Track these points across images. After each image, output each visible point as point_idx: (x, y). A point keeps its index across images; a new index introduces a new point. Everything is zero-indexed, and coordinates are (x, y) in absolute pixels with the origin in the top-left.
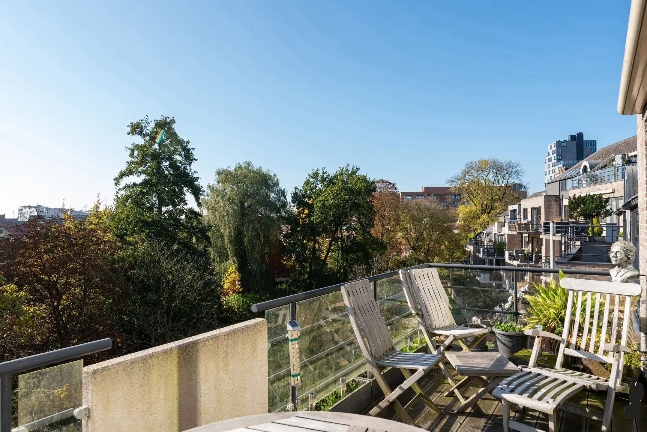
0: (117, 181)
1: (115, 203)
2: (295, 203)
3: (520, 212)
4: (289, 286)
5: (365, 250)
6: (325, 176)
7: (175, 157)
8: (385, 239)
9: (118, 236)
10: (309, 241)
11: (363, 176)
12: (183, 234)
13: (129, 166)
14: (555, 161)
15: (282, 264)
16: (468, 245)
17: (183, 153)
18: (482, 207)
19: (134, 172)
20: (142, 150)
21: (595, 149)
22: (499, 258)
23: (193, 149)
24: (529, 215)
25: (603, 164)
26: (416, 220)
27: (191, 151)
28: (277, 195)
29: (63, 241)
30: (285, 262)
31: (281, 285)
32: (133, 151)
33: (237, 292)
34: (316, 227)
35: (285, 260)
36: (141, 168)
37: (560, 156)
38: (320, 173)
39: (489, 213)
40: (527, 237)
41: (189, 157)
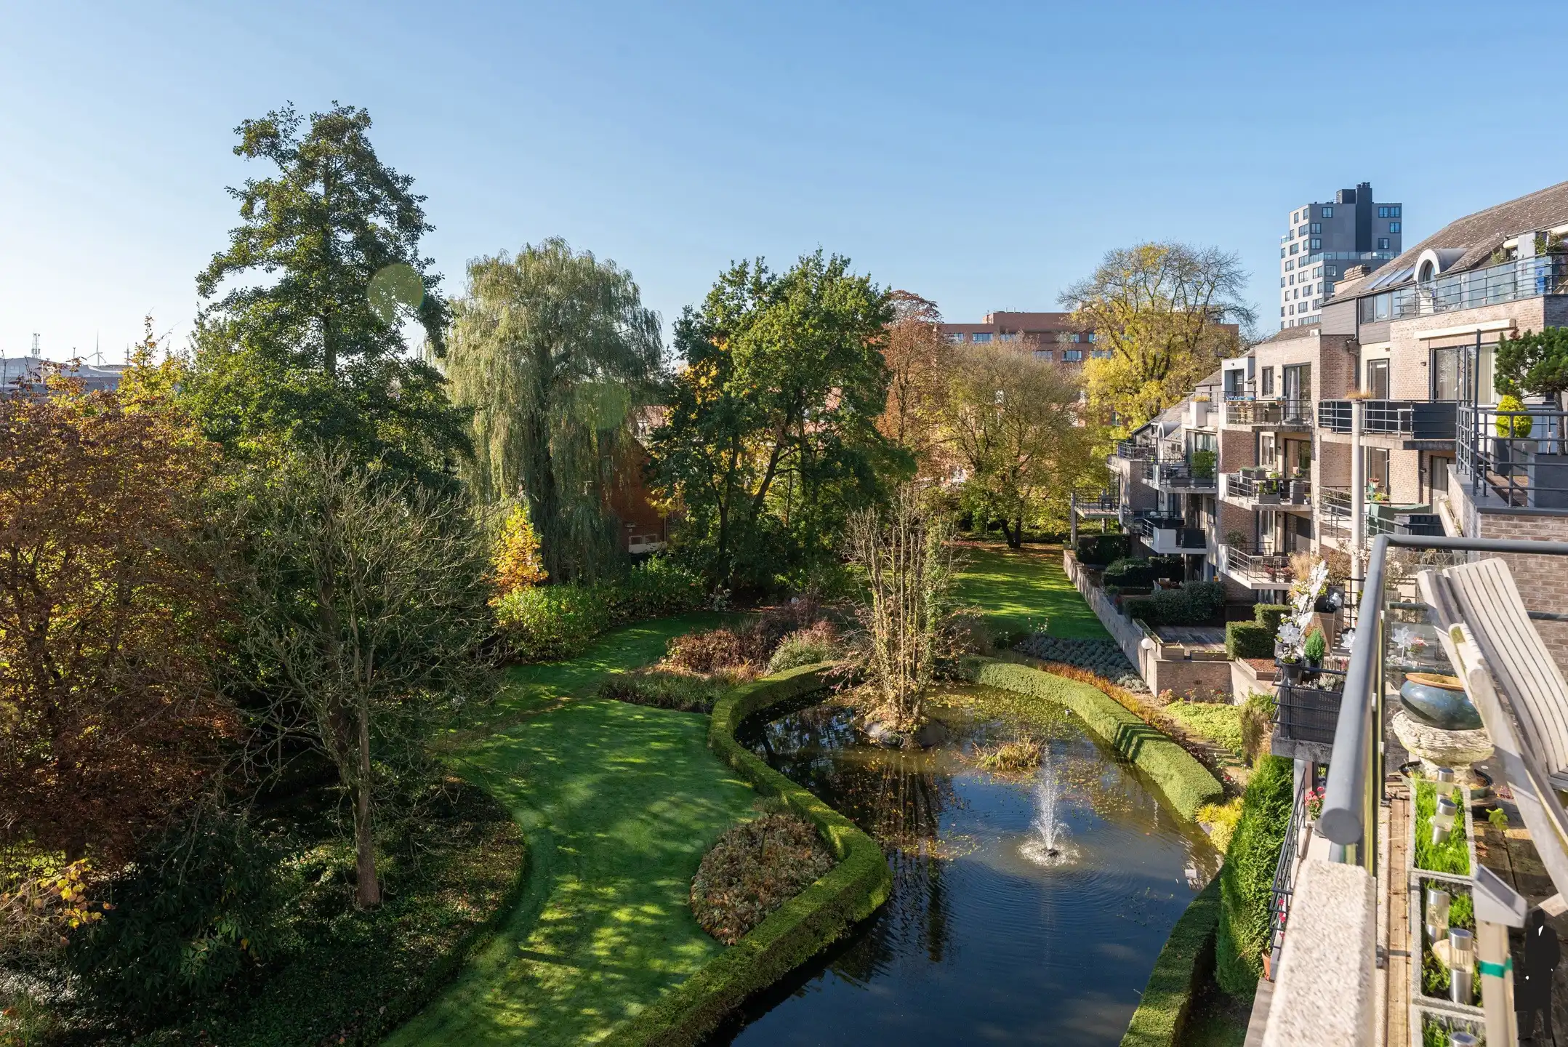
0: (206, 283)
1: (196, 346)
2: (685, 348)
3: (1252, 376)
4: (668, 564)
5: (862, 472)
6: (764, 278)
7: (371, 219)
8: (909, 441)
9: (212, 436)
10: (719, 449)
11: (861, 280)
12: (391, 430)
13: (239, 242)
14: (1306, 252)
15: (649, 506)
16: (1114, 459)
17: (394, 208)
18: (1145, 363)
19: (255, 258)
20: (279, 197)
21: (1397, 225)
22: (1200, 490)
23: (422, 198)
24: (1278, 383)
25: (1473, 257)
26: (982, 393)
27: (416, 203)
28: (633, 326)
29: (56, 450)
30: (655, 503)
31: (646, 561)
32: (250, 201)
33: (532, 583)
34: (738, 411)
35: (656, 497)
36: (275, 248)
37: (1318, 241)
38: (751, 270)
39: (1161, 378)
40: (1270, 438)
41: (410, 221)
